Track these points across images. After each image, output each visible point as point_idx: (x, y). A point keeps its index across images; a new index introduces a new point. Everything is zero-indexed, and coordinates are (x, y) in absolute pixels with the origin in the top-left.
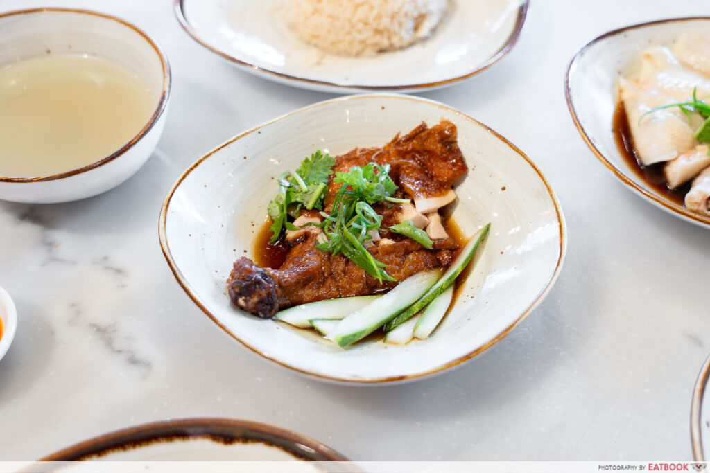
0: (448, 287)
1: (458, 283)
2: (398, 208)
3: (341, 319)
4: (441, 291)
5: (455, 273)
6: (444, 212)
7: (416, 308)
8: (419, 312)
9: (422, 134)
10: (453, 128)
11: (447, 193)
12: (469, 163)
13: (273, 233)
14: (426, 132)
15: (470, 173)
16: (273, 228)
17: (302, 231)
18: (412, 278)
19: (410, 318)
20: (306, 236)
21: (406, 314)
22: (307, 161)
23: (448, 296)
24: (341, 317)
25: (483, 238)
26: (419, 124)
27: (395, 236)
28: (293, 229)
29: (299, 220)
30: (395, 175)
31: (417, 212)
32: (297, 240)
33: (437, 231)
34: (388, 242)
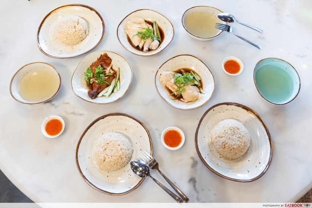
1: (119, 79)
2: (105, 71)
3: (107, 92)
4: (117, 81)
6: (111, 68)
8: (116, 86)
9: (102, 56)
10: (106, 54)
12: (112, 58)
13: (88, 83)
17: (93, 82)
19: (115, 88)
22: (88, 68)
23: (119, 81)
25: (119, 70)
26: (100, 55)
27: (107, 76)
28: (91, 82)
29: (91, 80)
30: (102, 66)
31: (108, 71)
32: (93, 83)
33: (112, 72)
34: (106, 78)
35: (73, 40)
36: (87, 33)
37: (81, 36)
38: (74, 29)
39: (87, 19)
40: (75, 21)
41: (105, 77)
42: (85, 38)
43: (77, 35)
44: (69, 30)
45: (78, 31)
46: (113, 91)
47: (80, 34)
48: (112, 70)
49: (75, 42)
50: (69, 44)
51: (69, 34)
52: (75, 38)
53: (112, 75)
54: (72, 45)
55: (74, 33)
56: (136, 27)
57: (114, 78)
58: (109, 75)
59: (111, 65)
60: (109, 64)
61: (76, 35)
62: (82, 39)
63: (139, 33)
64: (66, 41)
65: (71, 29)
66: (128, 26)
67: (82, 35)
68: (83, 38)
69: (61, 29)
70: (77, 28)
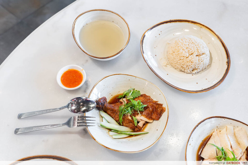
0: (128, 135)
1: (131, 136)
2: (138, 114)
4: (126, 134)
5: (131, 134)
6: (147, 123)
7: (119, 132)
8: (119, 133)
9: (160, 106)
10: (165, 111)
11: (150, 120)
12: (160, 119)
13: (118, 97)
14: (161, 106)
15: (159, 121)
16: (119, 96)
17: (122, 101)
18: (126, 127)
19: (116, 133)
20: (122, 103)
21: (116, 131)
22: (139, 92)
24: (109, 122)
25: (145, 134)
26: (162, 104)
27: (132, 118)
28: (122, 100)
29: (124, 99)
30: (145, 108)
31: (141, 118)
32: (120, 102)
33: (141, 124)
34: (130, 118)
35: (175, 60)
36: (194, 72)
37: (185, 66)
38: (188, 55)
39: (213, 64)
40: (199, 51)
41: (130, 116)
42: (187, 73)
43: (183, 62)
44: (183, 50)
45: (189, 60)
46: (110, 130)
47: (187, 64)
48: (144, 125)
49: (175, 64)
50: (169, 59)
51: (179, 52)
52: (178, 62)
53: (136, 125)
54: (170, 63)
55: (184, 57)
56: (229, 140)
57: (131, 128)
58: (134, 122)
59: (151, 121)
60: (151, 118)
61: (182, 60)
62: (183, 70)
63: (223, 150)
64: (170, 53)
65: (187, 51)
66: (225, 129)
67: (188, 67)
68: (185, 71)
69: (181, 41)
70: (191, 57)
